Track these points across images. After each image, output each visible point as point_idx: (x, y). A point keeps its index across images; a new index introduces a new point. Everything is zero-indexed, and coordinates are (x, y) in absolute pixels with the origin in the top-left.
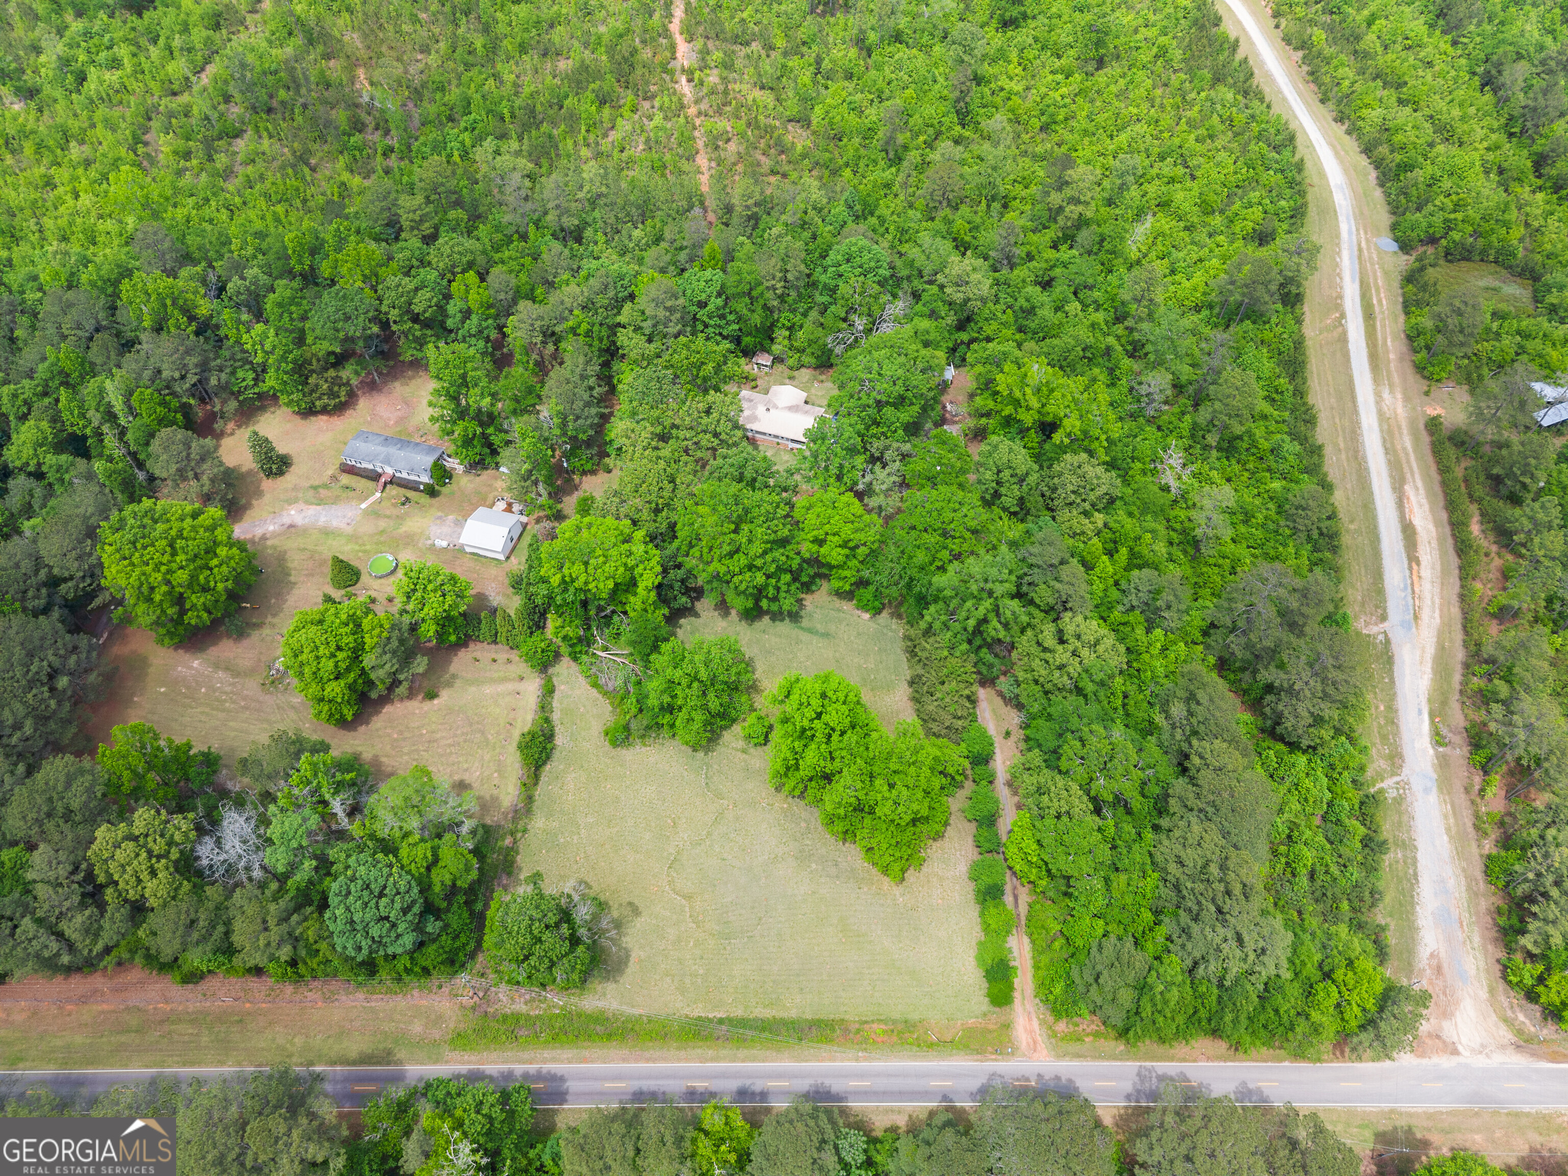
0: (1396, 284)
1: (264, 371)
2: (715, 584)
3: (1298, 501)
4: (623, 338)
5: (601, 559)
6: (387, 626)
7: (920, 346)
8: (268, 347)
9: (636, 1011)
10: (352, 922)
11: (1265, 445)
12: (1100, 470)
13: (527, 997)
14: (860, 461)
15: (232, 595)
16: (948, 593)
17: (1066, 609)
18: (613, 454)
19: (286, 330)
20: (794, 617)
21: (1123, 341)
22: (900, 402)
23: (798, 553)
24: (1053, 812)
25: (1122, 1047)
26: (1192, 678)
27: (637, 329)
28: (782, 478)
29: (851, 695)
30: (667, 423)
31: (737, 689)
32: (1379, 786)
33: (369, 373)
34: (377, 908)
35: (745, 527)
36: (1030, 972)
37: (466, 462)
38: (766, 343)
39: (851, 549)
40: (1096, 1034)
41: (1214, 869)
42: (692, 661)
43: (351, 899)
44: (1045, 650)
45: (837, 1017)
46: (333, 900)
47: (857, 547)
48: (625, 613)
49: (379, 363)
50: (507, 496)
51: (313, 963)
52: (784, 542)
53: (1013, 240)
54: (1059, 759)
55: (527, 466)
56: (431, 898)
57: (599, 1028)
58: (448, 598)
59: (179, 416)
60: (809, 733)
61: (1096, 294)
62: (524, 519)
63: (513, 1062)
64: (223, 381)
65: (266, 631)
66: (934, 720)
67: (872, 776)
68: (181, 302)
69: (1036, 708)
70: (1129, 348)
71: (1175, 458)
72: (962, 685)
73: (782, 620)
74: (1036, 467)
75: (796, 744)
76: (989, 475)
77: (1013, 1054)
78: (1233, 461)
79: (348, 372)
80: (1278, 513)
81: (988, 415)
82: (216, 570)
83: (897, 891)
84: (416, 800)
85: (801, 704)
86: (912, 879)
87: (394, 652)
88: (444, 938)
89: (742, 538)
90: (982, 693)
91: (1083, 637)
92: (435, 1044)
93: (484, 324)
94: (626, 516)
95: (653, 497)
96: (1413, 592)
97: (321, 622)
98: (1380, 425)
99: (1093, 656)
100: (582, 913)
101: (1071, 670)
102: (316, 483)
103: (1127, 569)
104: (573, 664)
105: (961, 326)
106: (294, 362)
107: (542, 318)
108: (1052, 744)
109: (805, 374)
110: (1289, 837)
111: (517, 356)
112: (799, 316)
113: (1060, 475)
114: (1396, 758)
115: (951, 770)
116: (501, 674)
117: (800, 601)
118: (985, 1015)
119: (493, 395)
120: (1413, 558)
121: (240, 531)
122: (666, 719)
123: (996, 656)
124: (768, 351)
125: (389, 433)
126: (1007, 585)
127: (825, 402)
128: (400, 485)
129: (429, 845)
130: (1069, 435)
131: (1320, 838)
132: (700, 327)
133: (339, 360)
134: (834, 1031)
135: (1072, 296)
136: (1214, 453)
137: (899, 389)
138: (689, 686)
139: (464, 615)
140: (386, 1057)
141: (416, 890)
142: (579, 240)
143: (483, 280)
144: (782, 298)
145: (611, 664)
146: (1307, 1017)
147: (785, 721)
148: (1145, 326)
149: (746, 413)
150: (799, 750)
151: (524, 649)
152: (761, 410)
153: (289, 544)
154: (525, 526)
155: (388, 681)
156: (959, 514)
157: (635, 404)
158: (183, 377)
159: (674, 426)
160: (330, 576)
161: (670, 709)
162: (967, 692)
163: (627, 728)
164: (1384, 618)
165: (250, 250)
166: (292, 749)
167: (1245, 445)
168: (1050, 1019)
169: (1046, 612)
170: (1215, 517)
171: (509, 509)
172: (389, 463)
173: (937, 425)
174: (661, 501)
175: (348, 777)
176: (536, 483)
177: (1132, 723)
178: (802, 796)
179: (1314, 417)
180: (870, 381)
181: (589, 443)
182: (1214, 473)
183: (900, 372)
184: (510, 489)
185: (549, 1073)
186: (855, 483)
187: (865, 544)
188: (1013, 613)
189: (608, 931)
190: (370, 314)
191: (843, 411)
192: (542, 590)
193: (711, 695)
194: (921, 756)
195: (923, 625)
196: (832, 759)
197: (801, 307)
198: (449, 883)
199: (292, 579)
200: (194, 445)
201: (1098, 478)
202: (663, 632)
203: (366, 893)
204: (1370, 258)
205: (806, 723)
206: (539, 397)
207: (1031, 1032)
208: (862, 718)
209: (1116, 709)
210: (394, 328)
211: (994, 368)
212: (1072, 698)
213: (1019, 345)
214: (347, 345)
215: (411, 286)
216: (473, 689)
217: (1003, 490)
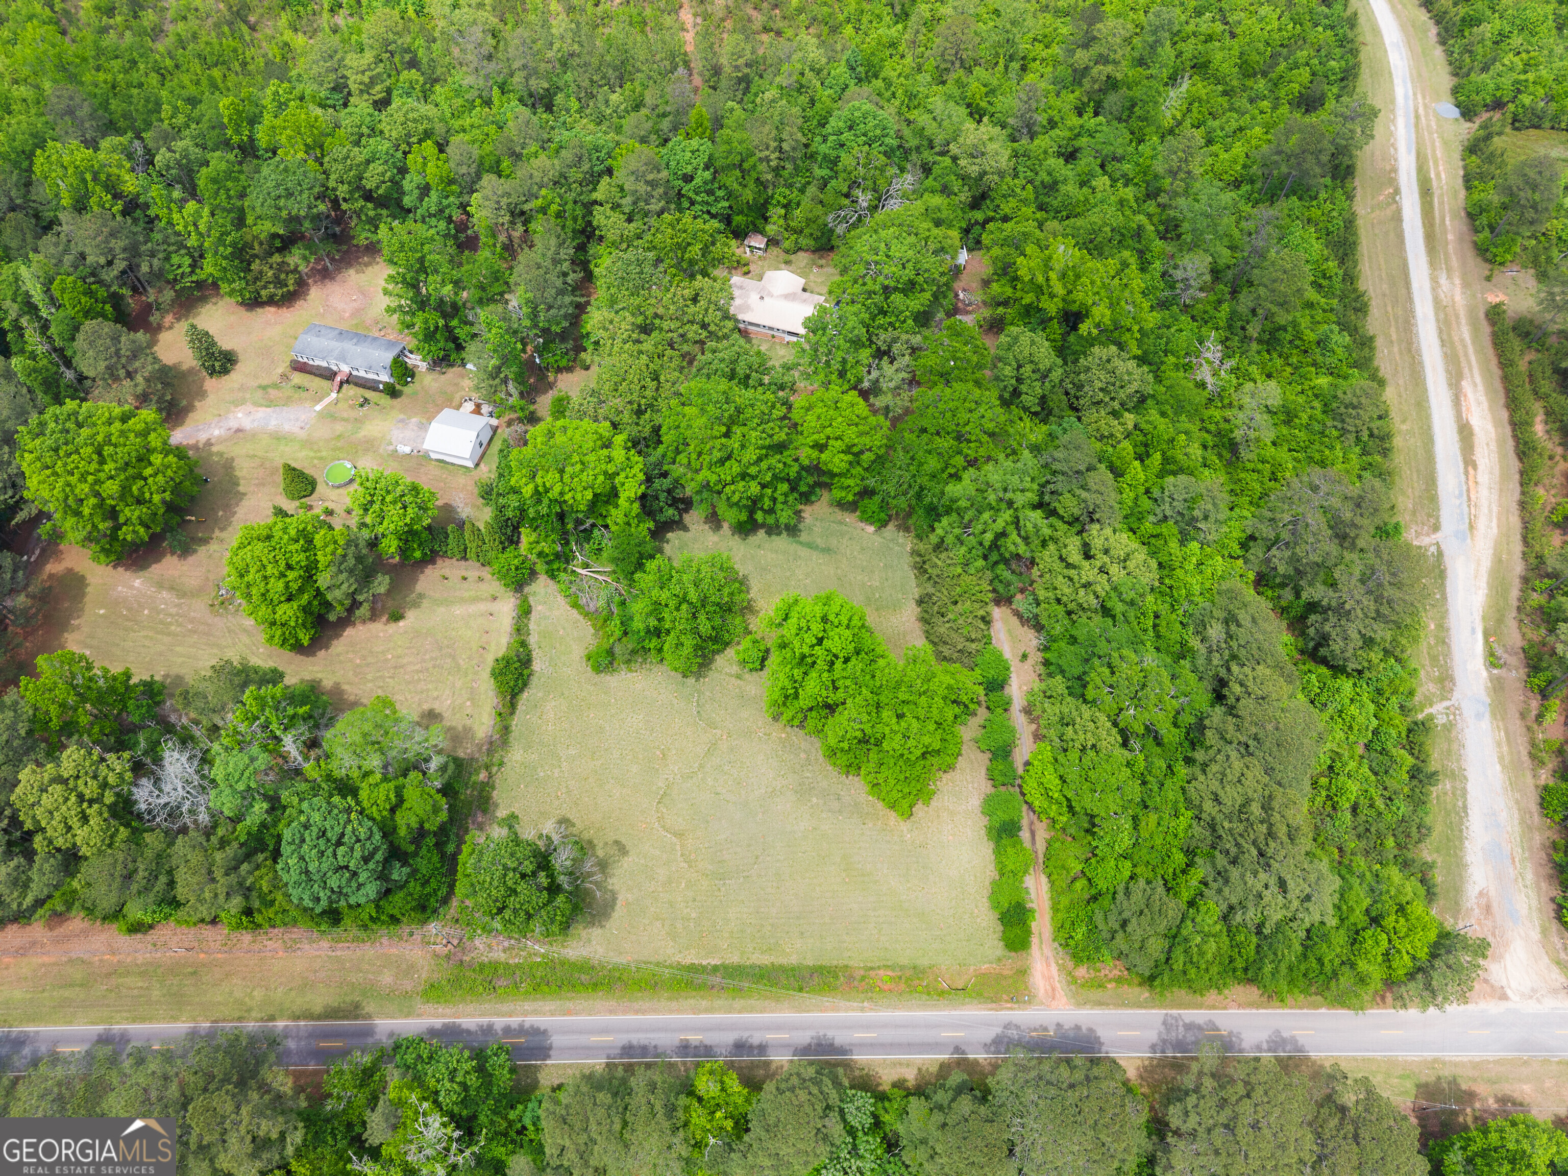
0: (1457, 155)
1: (202, 256)
2: (705, 495)
3: (1348, 398)
4: (599, 217)
5: (578, 467)
6: (342, 543)
7: (931, 225)
8: (202, 228)
9: (623, 960)
10: (307, 872)
11: (1311, 336)
12: (1131, 364)
13: (506, 944)
14: (865, 354)
15: (170, 507)
16: (963, 503)
17: (1092, 520)
18: (590, 348)
19: (224, 209)
20: (792, 530)
21: (1155, 220)
22: (910, 287)
23: (796, 460)
24: (1078, 745)
25: (1147, 994)
26: (1233, 596)
27: (616, 207)
28: (777, 374)
29: (856, 618)
30: (650, 313)
31: (730, 610)
32: (1428, 711)
33: (318, 260)
34: (335, 855)
35: (738, 431)
36: (1048, 914)
37: (429, 358)
38: (760, 222)
39: (857, 455)
40: (1119, 980)
41: (1255, 809)
42: (680, 581)
43: (305, 847)
44: (1069, 566)
45: (841, 963)
46: (286, 849)
47: (862, 452)
48: (606, 526)
49: (330, 247)
50: (474, 395)
51: (271, 913)
52: (780, 447)
53: (1034, 106)
54: (1084, 686)
55: (494, 362)
56: (396, 843)
57: (583, 977)
58: (409, 510)
59: (108, 307)
60: (809, 660)
61: (1127, 167)
62: (494, 422)
63: (491, 1015)
64: (155, 268)
65: (213, 547)
66: (945, 643)
67: (878, 706)
68: (103, 177)
69: (1058, 629)
70: (1161, 228)
71: (1212, 351)
72: (977, 605)
73: (779, 534)
74: (1059, 361)
75: (796, 672)
76: (1008, 371)
77: (1029, 1002)
78: (1275, 355)
79: (295, 258)
80: (1324, 412)
81: (1005, 303)
82: (150, 480)
83: (904, 826)
84: (377, 735)
85: (800, 629)
86: (921, 814)
87: (351, 571)
88: (412, 884)
89: (734, 443)
90: (997, 613)
91: (1112, 552)
92: (406, 995)
93: (445, 202)
94: (605, 418)
95: (635, 396)
96: (1469, 499)
97: (269, 537)
98: (1436, 314)
99: (1123, 572)
100: (562, 860)
101: (1098, 589)
102: (265, 382)
103: (1161, 475)
104: (551, 583)
105: (976, 203)
106: (234, 245)
107: (509, 195)
108: (1077, 672)
109: (803, 258)
110: (1331, 768)
111: (483, 239)
112: (796, 192)
113: (1088, 369)
114: (1446, 681)
115: (964, 698)
116: (472, 593)
117: (798, 513)
118: (999, 960)
119: (457, 283)
120: (1469, 462)
121: (178, 437)
122: (653, 643)
123: (1013, 572)
124: (762, 232)
125: (344, 326)
126: (1029, 495)
127: (825, 290)
128: (356, 384)
129: (392, 785)
130: (1097, 326)
131: (1365, 769)
132: (686, 204)
133: (285, 243)
134: (836, 977)
135: (1098, 169)
136: (1254, 346)
137: (909, 273)
138: (678, 609)
139: (429, 528)
140: (353, 1011)
141: (377, 836)
142: (549, 108)
143: (441, 151)
144: (777, 170)
145: (591, 582)
146: (1353, 966)
147: (783, 646)
148: (1181, 201)
149: (737, 302)
150: (799, 678)
151: (496, 566)
152: (754, 297)
153: (238, 452)
154: (495, 430)
155: (347, 602)
156: (975, 415)
157: (612, 291)
158: (110, 263)
159: (656, 316)
160: (282, 486)
161: (657, 633)
162: (981, 613)
163: (610, 652)
164: (1436, 528)
165: (180, 119)
166: (237, 681)
167: (1289, 337)
168: (1070, 964)
169: (1070, 524)
170: (1258, 417)
171: (477, 410)
172: (345, 361)
173: (949, 315)
174: (643, 401)
175: (301, 711)
176: (505, 381)
177: (1163, 646)
178: (801, 726)
179: (1366, 305)
180: (876, 263)
181: (563, 336)
182: (1253, 369)
183: (910, 253)
184: (478, 388)
185: (532, 1027)
186: (860, 381)
187: (870, 450)
188: (1035, 526)
189: (590, 875)
190: (316, 190)
191: (847, 298)
192: (513, 501)
193: (702, 617)
194: (933, 686)
195: (934, 539)
196: (836, 688)
197: (799, 181)
198: (415, 825)
199: (241, 489)
200: (123, 339)
201: (1129, 373)
202: (649, 548)
203: (322, 842)
204: (1428, 126)
205: (806, 650)
206: (507, 283)
207: (1049, 978)
208: (868, 643)
209: (1145, 630)
210: (344, 206)
211: (1013, 251)
212: (1098, 618)
213: (1040, 226)
214: (292, 226)
215: (360, 159)
216: (441, 610)
217: (1024, 388)
